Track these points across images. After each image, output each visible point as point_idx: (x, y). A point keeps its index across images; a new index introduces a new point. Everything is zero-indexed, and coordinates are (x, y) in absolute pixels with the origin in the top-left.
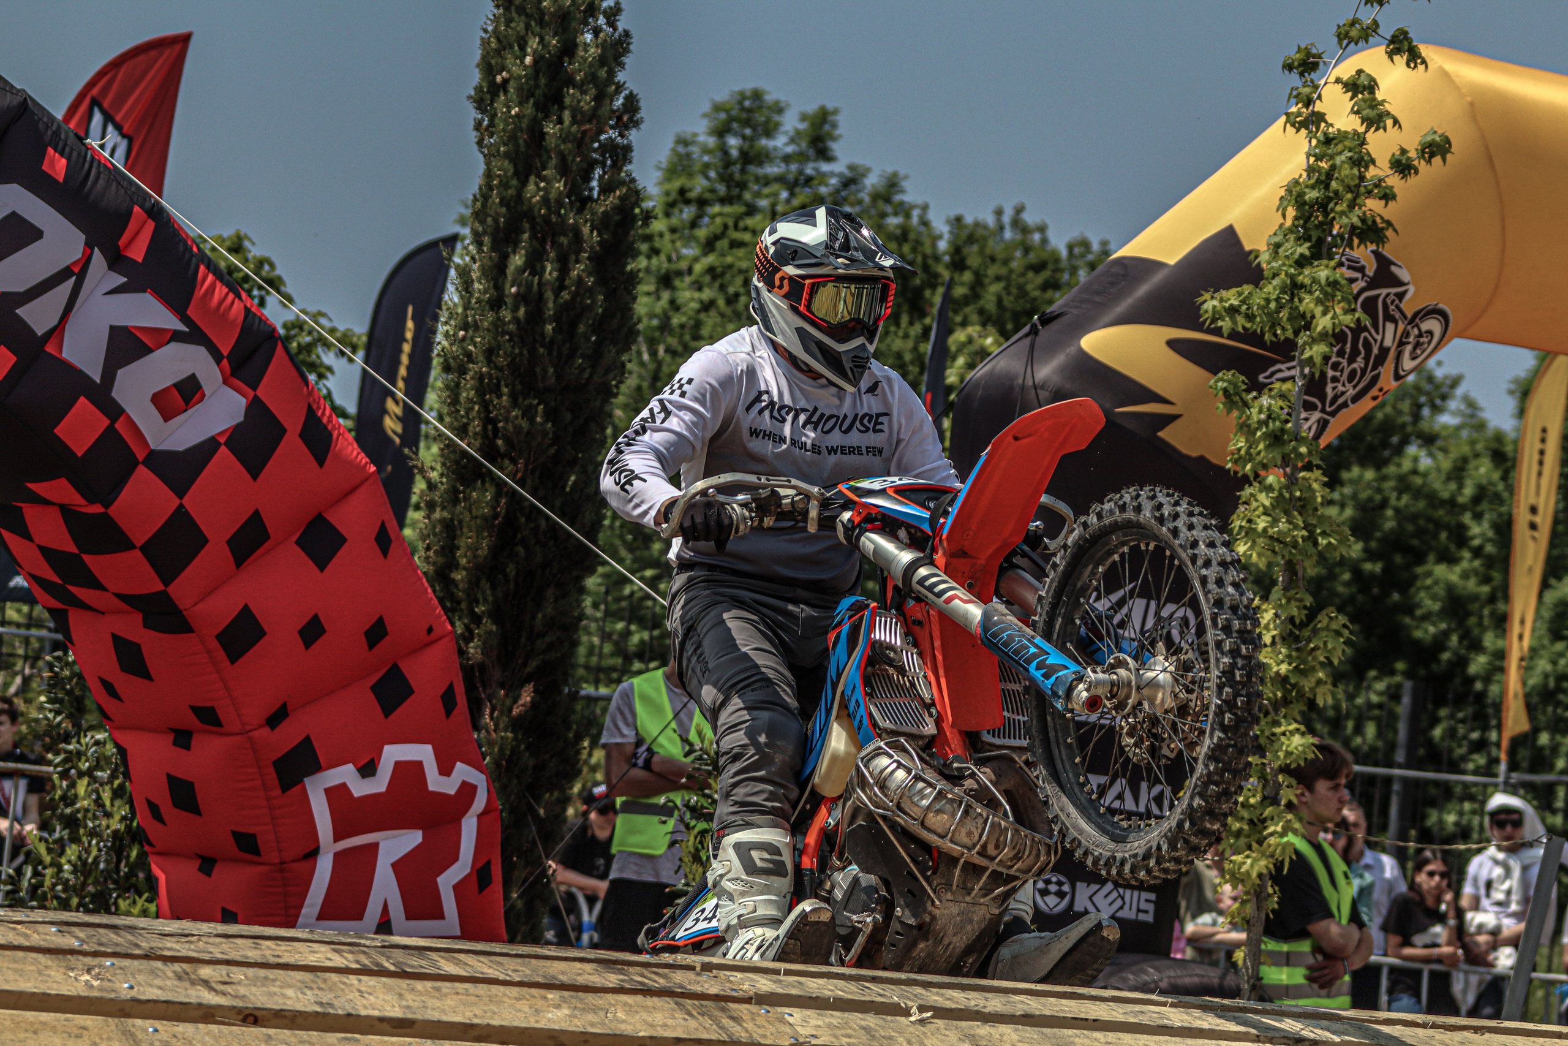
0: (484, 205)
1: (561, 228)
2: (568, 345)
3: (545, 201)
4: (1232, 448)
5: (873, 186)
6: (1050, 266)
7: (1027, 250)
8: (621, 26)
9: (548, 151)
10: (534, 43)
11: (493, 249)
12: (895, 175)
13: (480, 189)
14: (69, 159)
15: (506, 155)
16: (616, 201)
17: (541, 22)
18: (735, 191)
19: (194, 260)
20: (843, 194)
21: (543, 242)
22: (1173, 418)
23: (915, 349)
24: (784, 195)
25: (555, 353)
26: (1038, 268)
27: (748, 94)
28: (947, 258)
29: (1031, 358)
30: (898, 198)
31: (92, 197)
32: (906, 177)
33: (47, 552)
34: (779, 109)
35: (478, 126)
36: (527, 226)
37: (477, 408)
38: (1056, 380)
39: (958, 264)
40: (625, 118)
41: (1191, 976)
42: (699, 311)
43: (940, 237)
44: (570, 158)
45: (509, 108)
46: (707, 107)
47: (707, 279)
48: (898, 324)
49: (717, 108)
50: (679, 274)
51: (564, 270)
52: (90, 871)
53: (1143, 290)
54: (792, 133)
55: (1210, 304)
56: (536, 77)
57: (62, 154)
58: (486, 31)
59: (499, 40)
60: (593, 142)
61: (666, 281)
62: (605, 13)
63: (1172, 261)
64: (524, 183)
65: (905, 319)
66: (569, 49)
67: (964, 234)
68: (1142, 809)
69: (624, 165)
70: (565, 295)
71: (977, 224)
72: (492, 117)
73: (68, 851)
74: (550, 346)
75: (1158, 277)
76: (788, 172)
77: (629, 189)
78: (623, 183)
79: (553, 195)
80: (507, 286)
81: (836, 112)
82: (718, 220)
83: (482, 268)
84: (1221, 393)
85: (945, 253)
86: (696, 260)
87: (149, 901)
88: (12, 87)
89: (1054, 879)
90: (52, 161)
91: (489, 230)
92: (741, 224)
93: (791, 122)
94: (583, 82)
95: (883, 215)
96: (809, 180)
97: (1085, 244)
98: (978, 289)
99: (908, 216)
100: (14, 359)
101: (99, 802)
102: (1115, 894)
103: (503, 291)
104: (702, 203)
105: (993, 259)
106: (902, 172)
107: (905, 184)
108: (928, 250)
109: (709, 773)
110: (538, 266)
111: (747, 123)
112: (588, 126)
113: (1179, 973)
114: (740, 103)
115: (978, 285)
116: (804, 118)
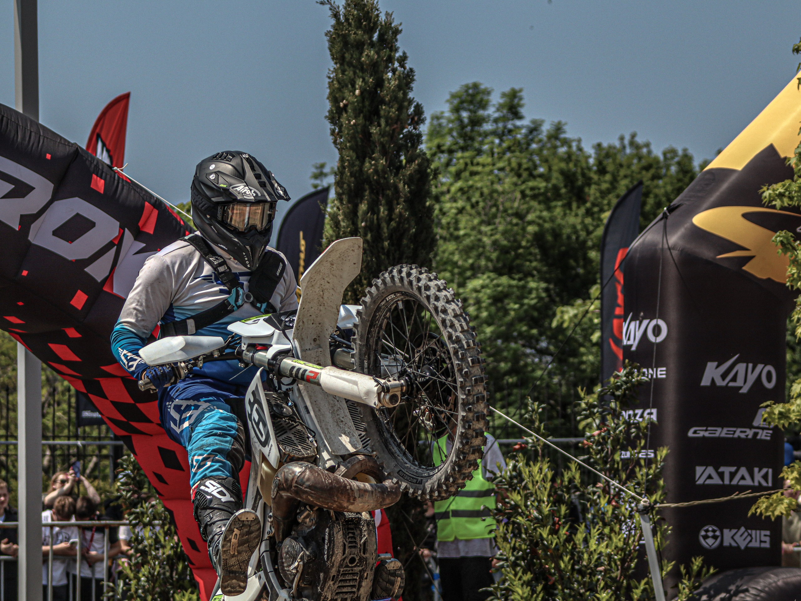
0: (341, 178)
1: (387, 186)
2: (398, 252)
3: (376, 172)
4: (788, 274)
5: (548, 131)
6: (655, 166)
7: (640, 158)
8: (408, 66)
9: (374, 143)
10: (359, 82)
11: (349, 202)
12: (559, 123)
13: (338, 168)
14: (105, 180)
15: (351, 148)
16: (416, 167)
17: (362, 70)
18: (469, 142)
19: (182, 229)
20: (530, 137)
21: (378, 194)
22: (750, 258)
23: (582, 222)
24: (497, 141)
25: (391, 258)
26: (647, 168)
27: (471, 85)
28: (595, 168)
29: (665, 232)
30: (562, 136)
31: (120, 201)
32: (566, 124)
33: (116, 405)
34: (488, 93)
35: (333, 132)
36: (367, 187)
37: (350, 293)
38: (681, 243)
39: (602, 171)
40: (416, 118)
41: (795, 576)
42: (457, 214)
43: (589, 157)
44: (387, 146)
45: (350, 122)
46: (448, 97)
47: (459, 194)
48: (571, 209)
49: (453, 96)
50: (443, 193)
51: (391, 210)
52: (157, 580)
53: (725, 186)
54: (497, 106)
55: (767, 193)
56: (363, 101)
57: (101, 178)
58: (329, 78)
59: (339, 83)
60: (399, 135)
61: (437, 199)
62: (398, 60)
63: (740, 168)
64: (363, 162)
65: (574, 205)
66: (380, 83)
67: (603, 153)
68: (756, 484)
69: (418, 145)
70: (393, 224)
71: (610, 147)
72: (340, 127)
73: (143, 570)
74: (388, 254)
75: (733, 178)
76: (497, 128)
77: (423, 159)
78: (419, 156)
79: (380, 168)
80: (359, 223)
81: (521, 91)
82: (461, 161)
83: (344, 214)
84: (779, 244)
85: (594, 165)
86: (451, 184)
87: (192, 593)
88: (69, 142)
89: (710, 529)
90: (96, 181)
91: (346, 192)
92: (475, 161)
93: (496, 99)
94: (390, 101)
95: (555, 147)
96: (510, 131)
97: (673, 152)
98: (615, 184)
99: (570, 147)
100: (87, 297)
101: (157, 541)
102: (746, 534)
103: (357, 225)
104: (451, 152)
105: (621, 166)
106: (563, 121)
107: (566, 128)
108: (584, 165)
109: (507, 490)
110: (376, 209)
111: (471, 102)
112: (395, 126)
113: (788, 575)
114: (467, 91)
115: (614, 182)
116: (504, 95)
